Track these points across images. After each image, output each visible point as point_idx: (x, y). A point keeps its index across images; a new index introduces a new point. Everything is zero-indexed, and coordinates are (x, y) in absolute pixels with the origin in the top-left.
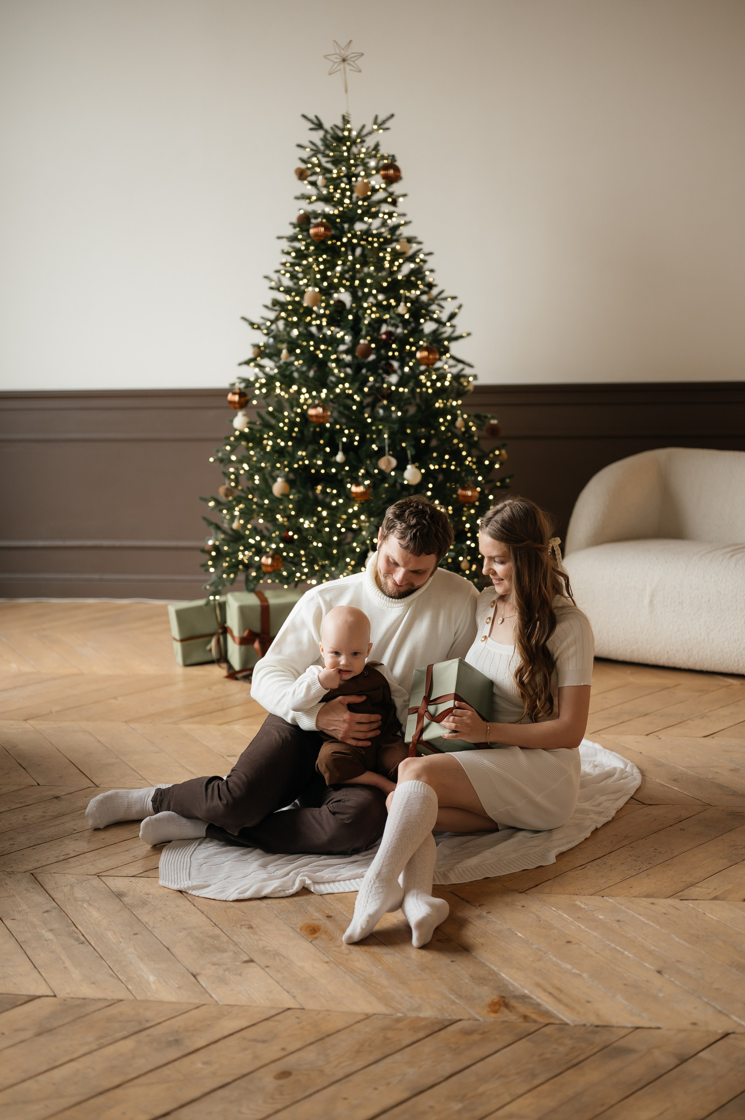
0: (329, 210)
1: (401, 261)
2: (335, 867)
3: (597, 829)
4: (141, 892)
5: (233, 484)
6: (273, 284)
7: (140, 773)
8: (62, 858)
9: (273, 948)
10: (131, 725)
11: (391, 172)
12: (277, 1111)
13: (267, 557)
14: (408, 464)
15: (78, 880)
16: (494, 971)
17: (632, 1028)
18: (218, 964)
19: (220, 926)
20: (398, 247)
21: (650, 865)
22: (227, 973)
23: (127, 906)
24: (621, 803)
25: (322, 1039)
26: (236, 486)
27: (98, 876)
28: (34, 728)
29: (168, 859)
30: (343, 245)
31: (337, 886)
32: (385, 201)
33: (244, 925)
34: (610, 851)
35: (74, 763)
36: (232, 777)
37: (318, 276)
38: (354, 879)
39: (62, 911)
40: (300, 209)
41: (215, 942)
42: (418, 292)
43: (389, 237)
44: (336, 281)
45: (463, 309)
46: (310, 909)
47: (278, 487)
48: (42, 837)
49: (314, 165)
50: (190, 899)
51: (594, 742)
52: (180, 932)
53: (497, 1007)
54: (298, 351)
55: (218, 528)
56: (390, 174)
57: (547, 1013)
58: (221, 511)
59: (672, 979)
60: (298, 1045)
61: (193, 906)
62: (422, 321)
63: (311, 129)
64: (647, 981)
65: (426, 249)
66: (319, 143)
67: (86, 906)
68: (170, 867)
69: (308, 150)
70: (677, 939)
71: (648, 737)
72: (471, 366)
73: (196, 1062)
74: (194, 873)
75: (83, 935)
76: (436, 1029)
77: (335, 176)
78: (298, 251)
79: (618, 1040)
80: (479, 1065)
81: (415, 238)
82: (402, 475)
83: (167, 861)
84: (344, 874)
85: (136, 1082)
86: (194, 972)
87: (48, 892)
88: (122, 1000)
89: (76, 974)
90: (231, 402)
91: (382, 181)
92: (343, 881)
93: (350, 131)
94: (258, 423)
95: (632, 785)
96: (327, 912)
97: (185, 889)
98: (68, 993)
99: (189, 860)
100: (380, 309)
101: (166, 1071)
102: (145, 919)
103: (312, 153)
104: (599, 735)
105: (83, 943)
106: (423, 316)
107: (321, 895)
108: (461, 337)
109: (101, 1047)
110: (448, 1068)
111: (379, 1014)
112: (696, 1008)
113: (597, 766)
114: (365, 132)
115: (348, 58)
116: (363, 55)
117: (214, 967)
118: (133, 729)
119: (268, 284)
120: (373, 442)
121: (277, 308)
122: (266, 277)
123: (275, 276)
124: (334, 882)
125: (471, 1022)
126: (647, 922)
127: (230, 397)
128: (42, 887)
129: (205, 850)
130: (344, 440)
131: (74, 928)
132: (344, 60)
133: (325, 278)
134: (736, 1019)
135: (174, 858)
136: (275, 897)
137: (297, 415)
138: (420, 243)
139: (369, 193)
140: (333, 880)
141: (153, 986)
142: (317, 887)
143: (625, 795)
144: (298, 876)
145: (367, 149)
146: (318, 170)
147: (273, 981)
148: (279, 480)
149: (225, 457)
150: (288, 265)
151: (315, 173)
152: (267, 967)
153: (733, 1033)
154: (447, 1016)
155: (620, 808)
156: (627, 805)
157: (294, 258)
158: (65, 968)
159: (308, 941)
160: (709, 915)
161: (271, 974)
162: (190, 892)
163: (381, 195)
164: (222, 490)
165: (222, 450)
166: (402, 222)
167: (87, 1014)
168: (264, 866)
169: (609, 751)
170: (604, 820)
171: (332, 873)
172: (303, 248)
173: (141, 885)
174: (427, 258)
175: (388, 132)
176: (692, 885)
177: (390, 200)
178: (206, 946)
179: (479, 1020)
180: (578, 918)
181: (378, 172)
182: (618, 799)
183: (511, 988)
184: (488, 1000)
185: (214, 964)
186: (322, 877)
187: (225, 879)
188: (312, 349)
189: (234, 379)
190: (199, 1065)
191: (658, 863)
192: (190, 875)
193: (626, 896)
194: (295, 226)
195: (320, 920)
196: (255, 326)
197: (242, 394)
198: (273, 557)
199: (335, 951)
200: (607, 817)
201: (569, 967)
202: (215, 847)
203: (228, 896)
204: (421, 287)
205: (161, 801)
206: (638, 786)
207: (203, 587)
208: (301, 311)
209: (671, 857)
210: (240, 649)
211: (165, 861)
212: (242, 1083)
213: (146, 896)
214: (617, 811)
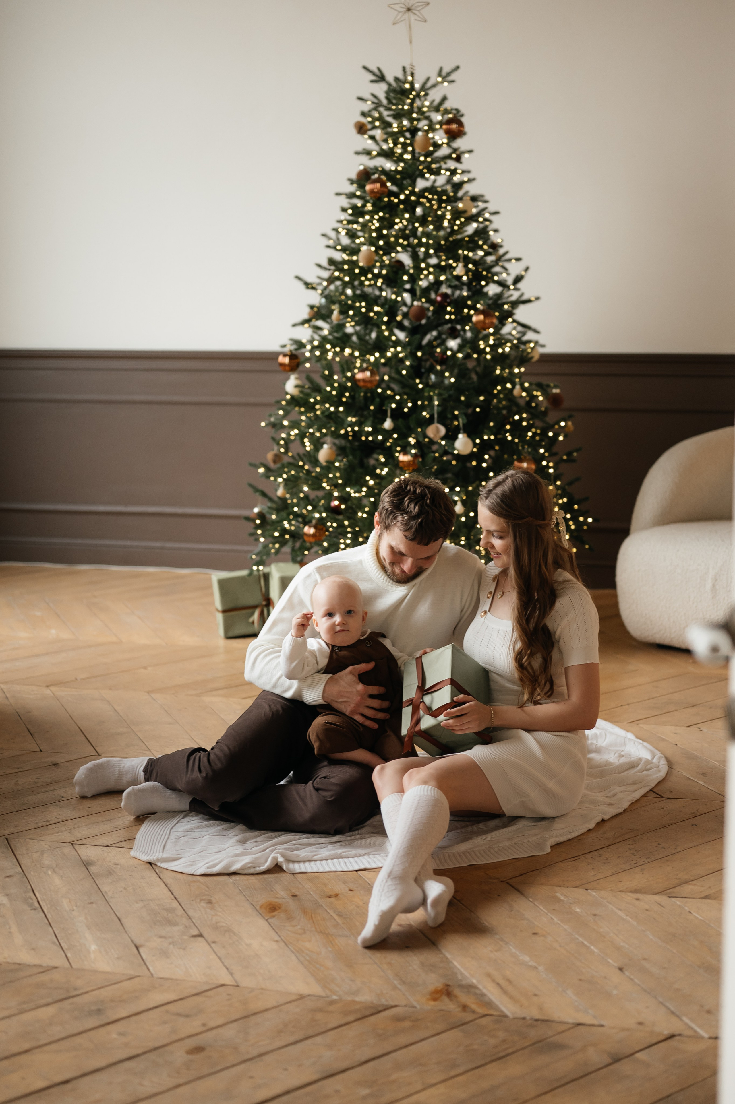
0: (389, 166)
1: (463, 220)
2: (317, 846)
3: (603, 820)
4: (110, 862)
5: (282, 450)
6: (331, 243)
7: (147, 744)
8: (40, 825)
9: (226, 924)
10: (152, 695)
11: (454, 126)
12: (179, 1086)
13: (310, 527)
14: (459, 433)
15: (50, 847)
16: (447, 958)
17: (573, 1024)
18: (165, 937)
19: (179, 900)
20: (460, 205)
21: (648, 860)
22: (171, 946)
23: (92, 875)
24: (637, 795)
25: (247, 1017)
26: (286, 453)
27: (72, 844)
28: (53, 694)
29: (148, 830)
30: (401, 202)
31: (312, 865)
32: (449, 157)
33: (204, 900)
34: (610, 844)
35: (83, 731)
36: (215, 749)
37: (374, 235)
38: (332, 859)
39: (24, 876)
40: (361, 164)
41: (169, 915)
42: (481, 253)
43: (452, 194)
44: (392, 239)
45: (530, 272)
46: (277, 887)
47: (324, 454)
48: (27, 803)
49: (375, 119)
50: (157, 871)
51: (628, 731)
52: (137, 903)
53: (438, 995)
54: (351, 312)
55: (264, 494)
56: (452, 128)
57: (490, 1004)
58: (269, 477)
59: (632, 977)
60: (220, 1021)
61: (158, 879)
62: (483, 283)
63: (372, 81)
64: (605, 978)
65: (492, 207)
66: (382, 96)
67: (50, 872)
68: (146, 839)
69: (369, 103)
70: (651, 937)
71: (689, 728)
72: (536, 332)
73: (112, 1033)
74: (169, 845)
75: (38, 902)
76: (368, 1013)
77: (396, 130)
78: (354, 207)
79: (554, 1036)
80: (400, 1052)
81: (482, 196)
82: (453, 444)
83: (146, 832)
84: (322, 854)
85: (46, 1048)
86: (138, 944)
87: (17, 858)
88: (56, 968)
89: (19, 939)
90: (282, 365)
91: (445, 136)
92: (320, 860)
93: (412, 84)
94: (307, 386)
95: (655, 776)
96: (293, 891)
97: (154, 861)
98: (5, 958)
99: (168, 832)
100: (438, 270)
101: (78, 1040)
102: (105, 888)
103: (373, 106)
104: (638, 724)
105: (35, 909)
106: (485, 278)
107: (293, 874)
108: (529, 301)
109: (21, 1012)
110: (367, 1053)
111: (314, 996)
112: (647, 1007)
113: (623, 756)
114: (429, 84)
115: (413, 7)
116: (428, 4)
117: (160, 940)
118: (154, 699)
119: (325, 242)
120: (423, 408)
121: (333, 268)
122: (324, 235)
123: (333, 235)
124: (310, 861)
125: (406, 1009)
126: (625, 917)
127: (282, 359)
128: (13, 852)
129: (188, 823)
130: (394, 406)
131: (32, 894)
132: (409, 10)
133: (380, 236)
134: (686, 1020)
135: (154, 829)
136: (244, 873)
137: (348, 379)
138: (486, 202)
139: (431, 149)
140: (309, 859)
141: (92, 956)
142: (291, 866)
143: (644, 787)
144: (272, 852)
145: (432, 102)
146: (377, 123)
147: (216, 957)
148: (325, 446)
149: (277, 422)
150: (345, 222)
151: (375, 127)
152: (214, 942)
153: (680, 1035)
154: (384, 1002)
155: (635, 800)
156: (644, 798)
157: (350, 215)
158: (10, 932)
159: (264, 918)
160: (694, 914)
161: (215, 950)
162: (159, 864)
163: (444, 151)
164: (270, 456)
165: (275, 415)
166: (466, 179)
167: (18, 979)
168: (243, 842)
169: (641, 741)
170: (614, 811)
171: (311, 852)
172: (359, 205)
173: (114, 855)
174: (493, 218)
175: (453, 84)
176: (686, 882)
177: (454, 156)
178: (158, 919)
179: (415, 1007)
180: (554, 910)
181: (441, 127)
182: (634, 791)
183: (459, 977)
184: (431, 988)
185: (161, 937)
186: (298, 856)
187: (198, 853)
188: (364, 310)
189: (286, 341)
190: (114, 1036)
191: (656, 859)
192: (165, 847)
193: (611, 890)
194: (352, 182)
195: (284, 898)
196: (310, 286)
197: (293, 356)
198: (315, 527)
199: (288, 930)
200: (619, 808)
201: (527, 958)
202: (199, 821)
203: (195, 869)
204: (485, 247)
205: (151, 772)
206: (661, 779)
207: (249, 557)
208: (357, 271)
209: (673, 852)
211: (144, 832)
212: (152, 1056)
213: (114, 866)
214: (632, 803)
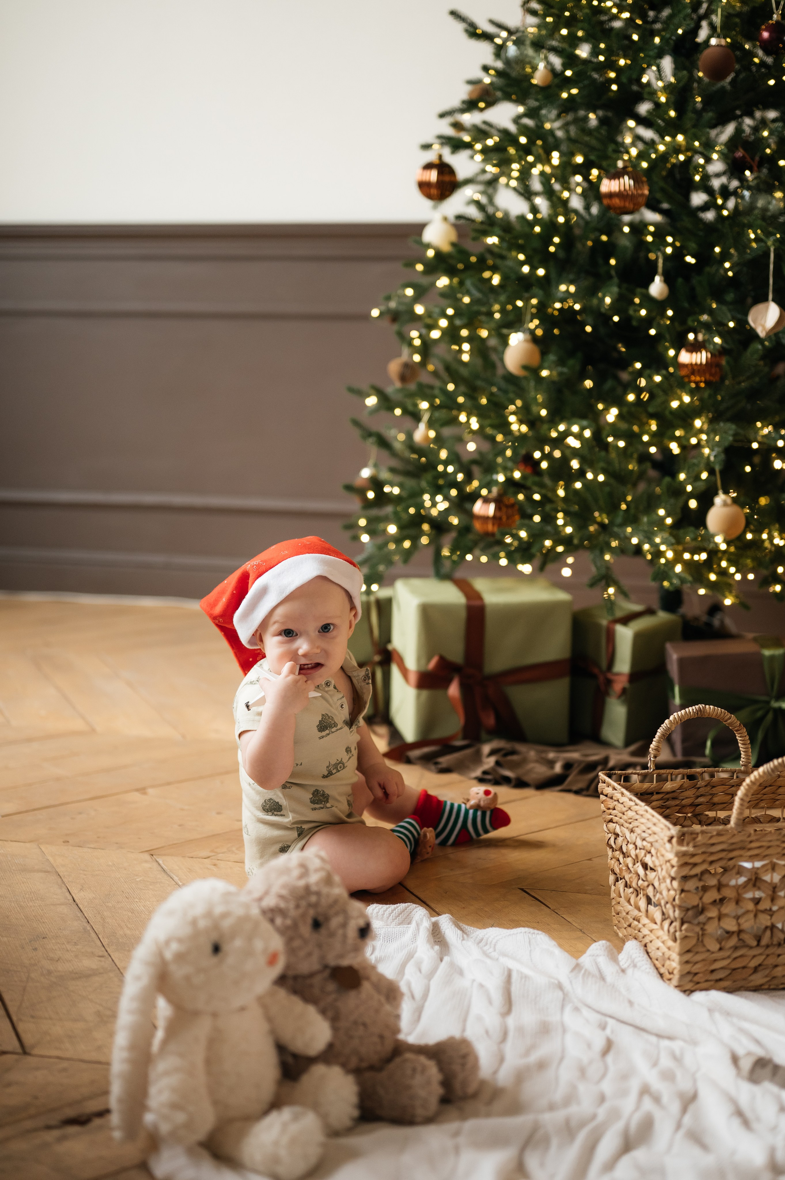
5: (417, 358)
13: (486, 501)
26: (423, 363)
47: (515, 353)
54: (570, 70)
55: (384, 443)
58: (390, 412)
90: (422, 185)
127: (421, 174)
148: (519, 337)
149: (402, 309)
164: (394, 367)
165: (399, 297)
189: (429, 141)
196: (479, 32)
197: (444, 167)
198: (499, 501)
210: (418, 697)
